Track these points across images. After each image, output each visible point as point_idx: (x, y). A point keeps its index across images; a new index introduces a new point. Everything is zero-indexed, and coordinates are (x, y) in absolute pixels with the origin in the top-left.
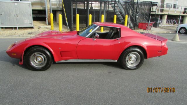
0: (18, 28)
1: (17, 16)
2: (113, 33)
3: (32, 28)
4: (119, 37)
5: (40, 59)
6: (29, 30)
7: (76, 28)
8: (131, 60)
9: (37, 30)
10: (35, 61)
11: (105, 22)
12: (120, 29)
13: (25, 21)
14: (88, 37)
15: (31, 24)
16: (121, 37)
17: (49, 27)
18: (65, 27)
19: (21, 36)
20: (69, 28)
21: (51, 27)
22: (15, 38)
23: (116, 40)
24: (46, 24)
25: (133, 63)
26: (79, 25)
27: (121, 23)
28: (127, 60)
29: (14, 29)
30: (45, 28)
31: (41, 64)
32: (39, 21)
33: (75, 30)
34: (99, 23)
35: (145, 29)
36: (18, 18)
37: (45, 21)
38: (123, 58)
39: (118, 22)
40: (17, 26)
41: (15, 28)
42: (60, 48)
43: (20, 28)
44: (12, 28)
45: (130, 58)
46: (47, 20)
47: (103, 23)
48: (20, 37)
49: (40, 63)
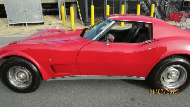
0: (27, 24)
1: (26, 11)
2: (137, 31)
3: (43, 23)
4: (149, 39)
5: (22, 75)
6: (39, 27)
7: (90, 22)
8: (169, 77)
9: (48, 26)
10: (17, 78)
11: (126, 13)
12: (151, 25)
13: (34, 16)
14: (96, 40)
15: (41, 19)
16: (153, 38)
17: (61, 22)
18: (79, 22)
19: (29, 33)
20: (83, 23)
21: (63, 22)
22: (22, 36)
23: (145, 44)
24: (59, 19)
25: (173, 82)
26: (95, 19)
27: (146, 14)
28: (163, 78)
29: (23, 26)
30: (56, 23)
31: (26, 83)
32: (52, 16)
33: (90, 24)
34: (119, 15)
35: (178, 21)
36: (26, 13)
37: (58, 15)
38: (157, 75)
39: (142, 13)
40: (27, 23)
41: (25, 24)
42: (50, 60)
43: (29, 24)
44: (21, 25)
45: (169, 74)
46: (60, 14)
47: (124, 15)
48: (27, 35)
49: (25, 81)
